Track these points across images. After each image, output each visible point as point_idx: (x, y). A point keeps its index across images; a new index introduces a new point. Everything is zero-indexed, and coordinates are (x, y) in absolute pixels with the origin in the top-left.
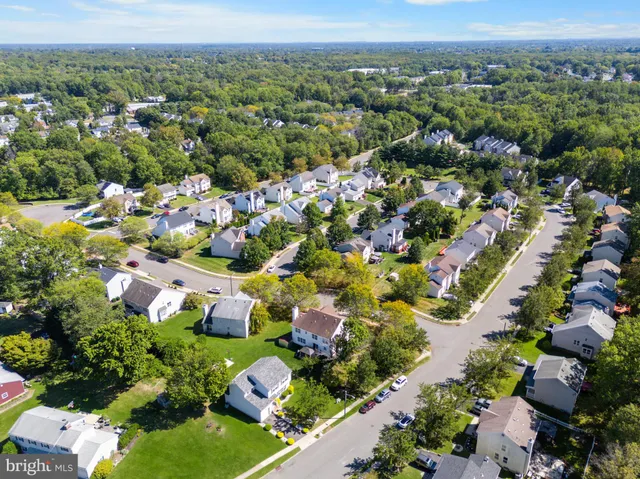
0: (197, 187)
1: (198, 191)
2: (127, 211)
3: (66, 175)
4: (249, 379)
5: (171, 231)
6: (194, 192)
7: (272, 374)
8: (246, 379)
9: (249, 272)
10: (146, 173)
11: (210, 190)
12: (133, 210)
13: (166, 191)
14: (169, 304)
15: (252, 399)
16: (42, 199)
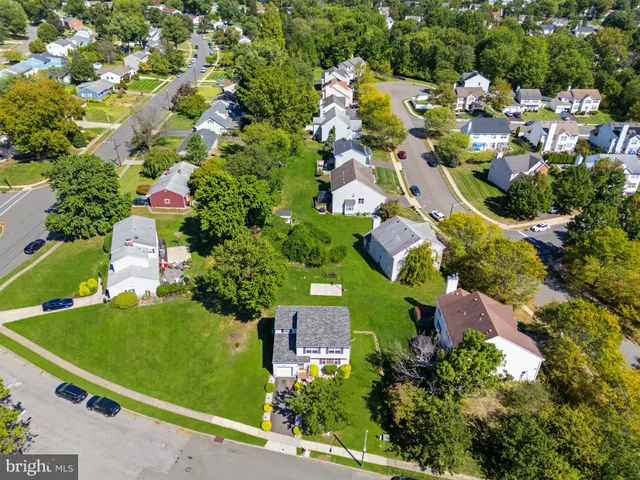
0: (576, 104)
1: (574, 111)
2: (467, 108)
3: (447, 58)
4: (295, 318)
5: (472, 136)
6: (569, 110)
7: (321, 330)
8: (292, 314)
9: (506, 216)
10: (525, 72)
11: (592, 113)
12: (474, 108)
13: (528, 98)
14: (361, 201)
15: (279, 342)
16: (417, 78)
